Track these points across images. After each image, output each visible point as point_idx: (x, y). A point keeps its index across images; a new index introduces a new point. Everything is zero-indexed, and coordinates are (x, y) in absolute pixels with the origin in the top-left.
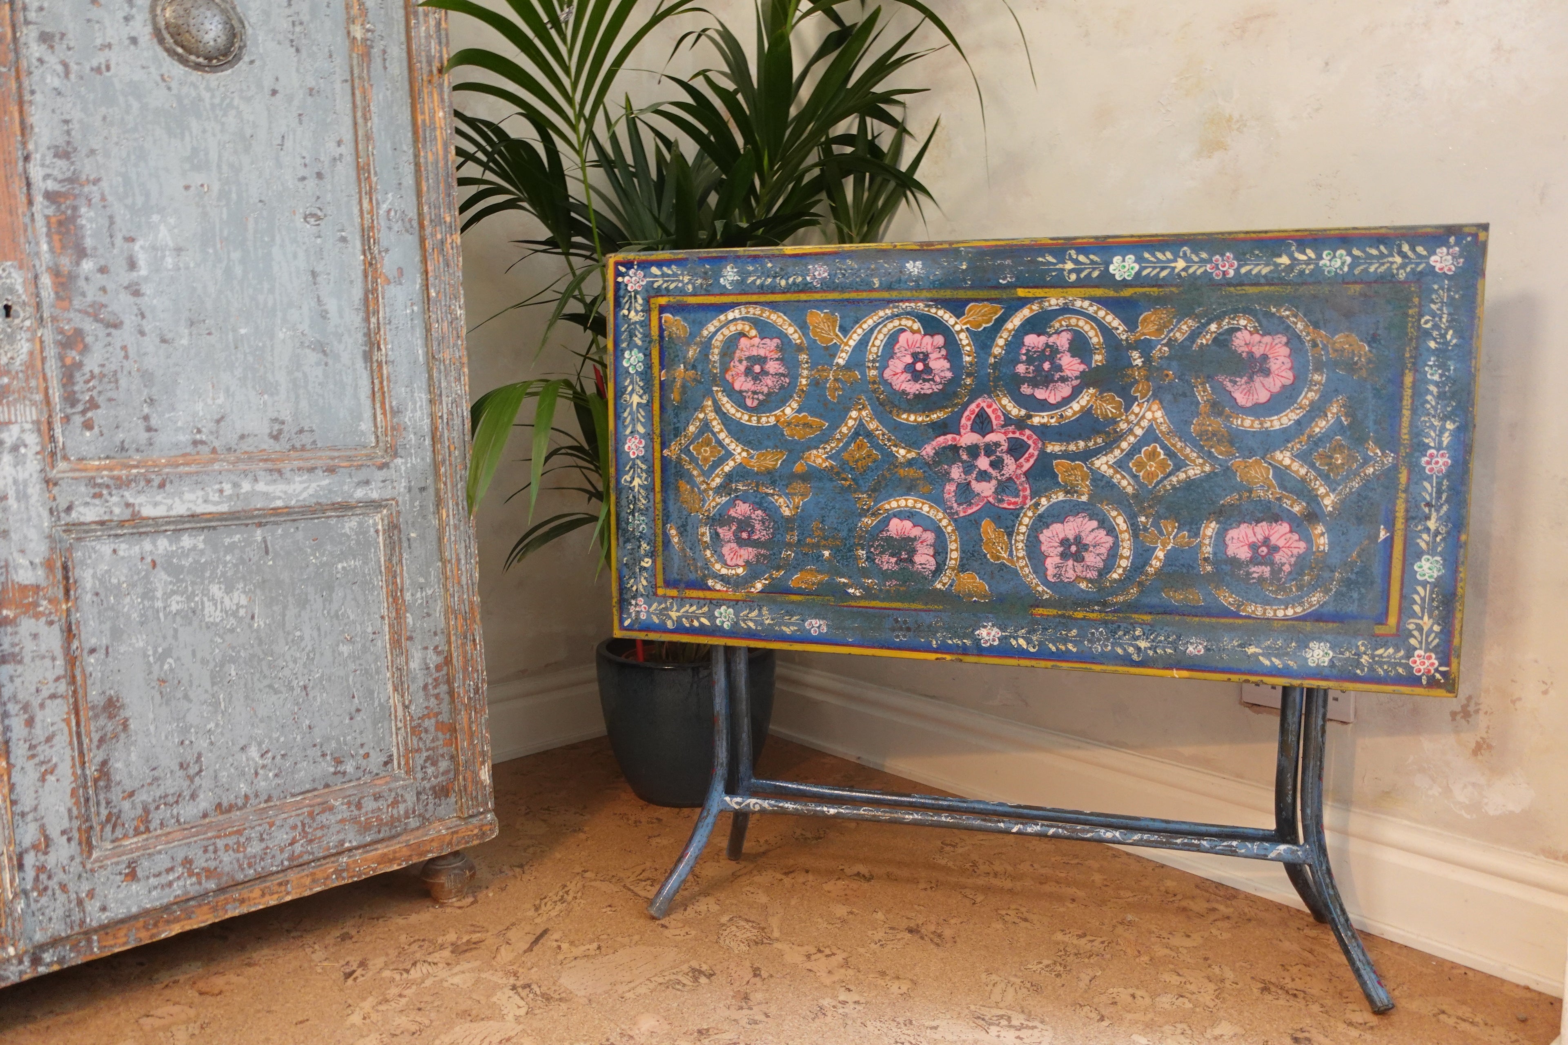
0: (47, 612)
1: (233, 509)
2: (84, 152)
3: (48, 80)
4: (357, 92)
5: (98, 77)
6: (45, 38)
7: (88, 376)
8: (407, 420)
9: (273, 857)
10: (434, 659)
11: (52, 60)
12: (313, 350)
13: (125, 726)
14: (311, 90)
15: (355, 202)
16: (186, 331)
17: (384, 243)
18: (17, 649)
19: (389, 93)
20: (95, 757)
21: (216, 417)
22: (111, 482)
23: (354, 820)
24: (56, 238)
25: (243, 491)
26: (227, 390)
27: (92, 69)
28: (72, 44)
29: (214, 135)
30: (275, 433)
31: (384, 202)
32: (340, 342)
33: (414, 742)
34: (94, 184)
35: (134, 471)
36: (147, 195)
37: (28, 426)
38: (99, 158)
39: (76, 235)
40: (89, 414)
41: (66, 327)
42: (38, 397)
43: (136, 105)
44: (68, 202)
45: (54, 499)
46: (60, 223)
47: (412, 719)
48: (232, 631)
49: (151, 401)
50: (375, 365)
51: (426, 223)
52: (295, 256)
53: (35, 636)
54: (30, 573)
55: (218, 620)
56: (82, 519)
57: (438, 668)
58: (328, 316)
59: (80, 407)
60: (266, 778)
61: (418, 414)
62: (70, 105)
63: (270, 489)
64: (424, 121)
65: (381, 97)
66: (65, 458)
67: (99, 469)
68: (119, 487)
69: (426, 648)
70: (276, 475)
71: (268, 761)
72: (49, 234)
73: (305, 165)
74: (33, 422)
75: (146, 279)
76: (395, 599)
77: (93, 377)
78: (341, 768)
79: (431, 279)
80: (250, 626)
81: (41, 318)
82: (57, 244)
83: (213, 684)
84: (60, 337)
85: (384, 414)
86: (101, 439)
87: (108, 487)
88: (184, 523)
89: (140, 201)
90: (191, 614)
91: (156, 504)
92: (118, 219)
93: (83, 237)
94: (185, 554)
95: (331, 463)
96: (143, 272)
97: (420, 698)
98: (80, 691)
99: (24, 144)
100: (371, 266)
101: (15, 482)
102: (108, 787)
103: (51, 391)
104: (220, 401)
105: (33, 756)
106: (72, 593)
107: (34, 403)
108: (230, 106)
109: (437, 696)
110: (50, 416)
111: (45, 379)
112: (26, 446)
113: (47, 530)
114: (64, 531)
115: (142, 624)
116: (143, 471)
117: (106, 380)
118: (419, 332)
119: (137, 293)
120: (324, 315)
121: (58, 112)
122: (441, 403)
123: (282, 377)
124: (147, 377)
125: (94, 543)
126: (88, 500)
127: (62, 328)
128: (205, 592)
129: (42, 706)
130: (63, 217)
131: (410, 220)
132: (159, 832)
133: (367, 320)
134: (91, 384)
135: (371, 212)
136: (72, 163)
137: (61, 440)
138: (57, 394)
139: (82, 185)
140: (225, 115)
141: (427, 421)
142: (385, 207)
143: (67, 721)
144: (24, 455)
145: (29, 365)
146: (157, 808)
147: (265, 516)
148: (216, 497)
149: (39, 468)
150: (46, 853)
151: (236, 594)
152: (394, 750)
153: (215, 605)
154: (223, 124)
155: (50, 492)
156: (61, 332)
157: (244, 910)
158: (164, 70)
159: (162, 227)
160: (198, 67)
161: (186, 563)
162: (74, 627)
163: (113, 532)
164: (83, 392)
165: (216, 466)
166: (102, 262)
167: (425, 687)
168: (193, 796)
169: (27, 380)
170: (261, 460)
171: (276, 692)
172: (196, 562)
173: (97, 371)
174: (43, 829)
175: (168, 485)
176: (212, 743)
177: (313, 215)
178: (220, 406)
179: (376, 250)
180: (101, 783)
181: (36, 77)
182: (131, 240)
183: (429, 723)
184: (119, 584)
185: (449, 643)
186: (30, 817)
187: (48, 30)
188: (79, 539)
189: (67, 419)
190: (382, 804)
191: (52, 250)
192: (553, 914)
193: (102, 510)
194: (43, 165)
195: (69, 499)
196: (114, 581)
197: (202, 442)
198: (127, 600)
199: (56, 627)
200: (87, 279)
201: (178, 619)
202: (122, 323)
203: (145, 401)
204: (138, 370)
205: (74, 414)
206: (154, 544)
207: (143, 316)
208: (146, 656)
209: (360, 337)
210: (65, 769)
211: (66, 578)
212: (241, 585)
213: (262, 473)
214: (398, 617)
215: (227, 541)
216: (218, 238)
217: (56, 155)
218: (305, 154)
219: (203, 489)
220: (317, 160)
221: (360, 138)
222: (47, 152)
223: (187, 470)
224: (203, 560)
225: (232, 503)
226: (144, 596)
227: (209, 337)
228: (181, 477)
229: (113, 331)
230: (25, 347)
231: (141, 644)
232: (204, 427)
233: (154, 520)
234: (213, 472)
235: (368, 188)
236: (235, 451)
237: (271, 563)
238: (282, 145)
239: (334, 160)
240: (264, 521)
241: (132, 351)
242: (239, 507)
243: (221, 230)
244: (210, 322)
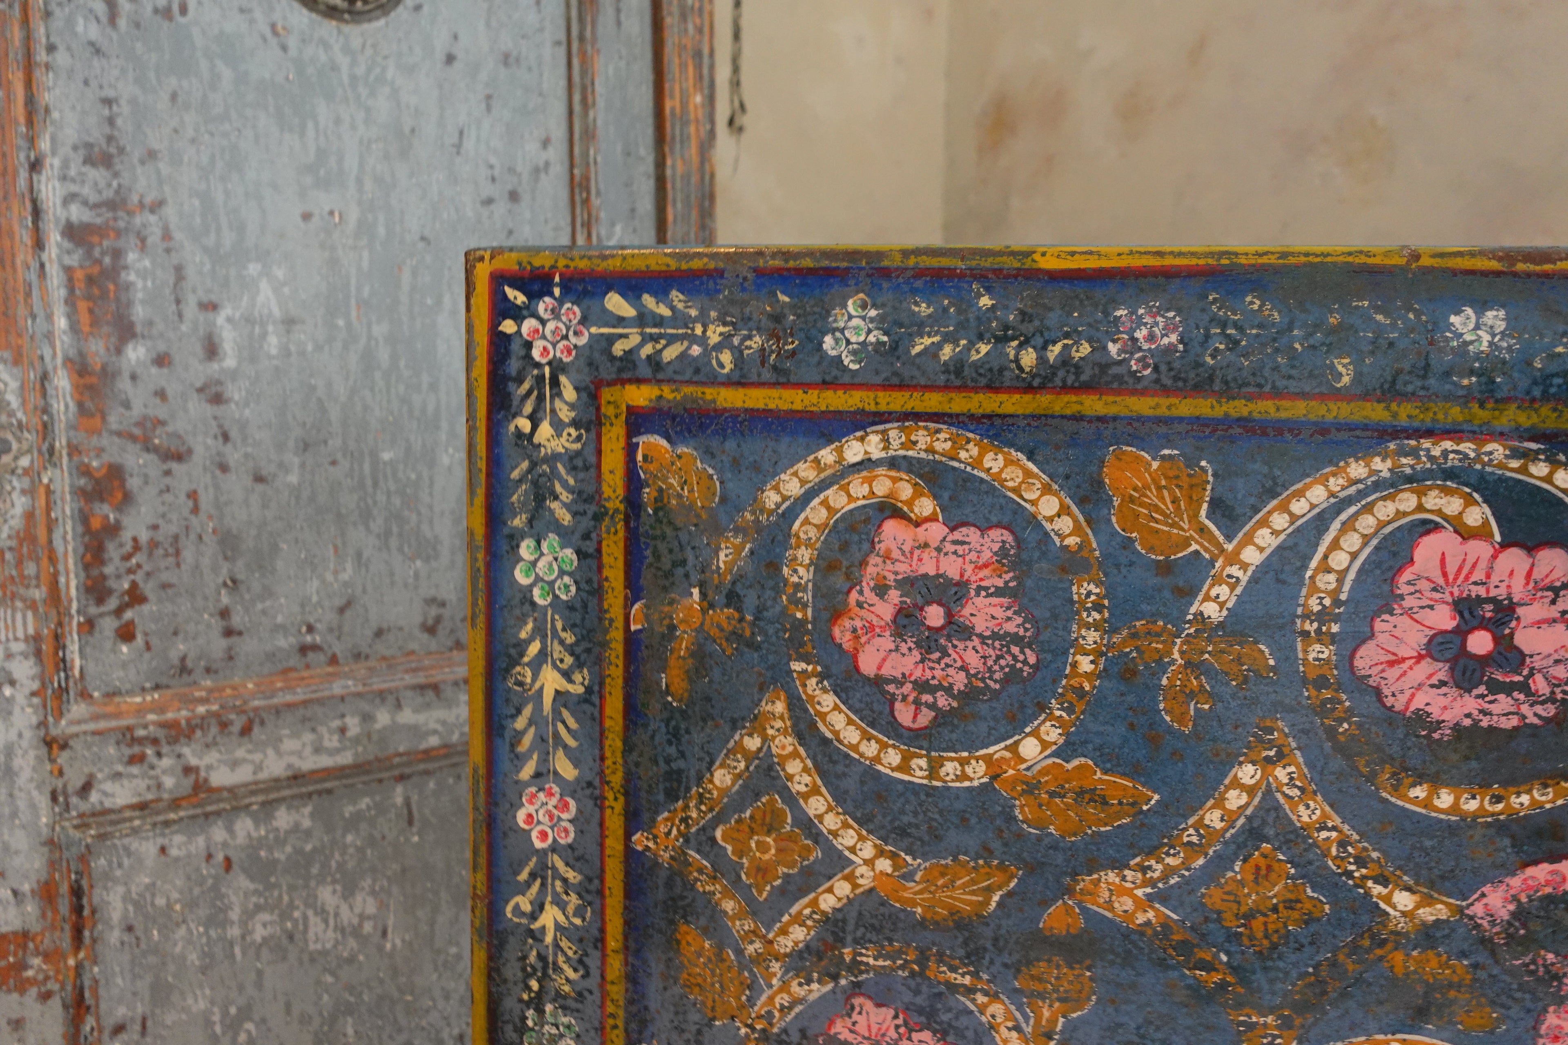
0: (41, 977)
1: (361, 758)
2: (136, 154)
3: (80, 28)
4: (576, 62)
5: (166, 24)
7: (128, 547)
14: (506, 56)
15: (565, 238)
16: (296, 460)
19: (622, 64)
21: (338, 602)
22: (161, 734)
24: (82, 305)
25: (378, 726)
26: (358, 556)
27: (156, 11)
29: (353, 128)
30: (430, 622)
34: (152, 211)
35: (201, 709)
36: (241, 229)
37: (18, 647)
38: (164, 168)
39: (118, 300)
40: (128, 615)
41: (95, 464)
42: (38, 594)
43: (227, 74)
44: (105, 243)
45: (61, 773)
46: (90, 280)
48: (351, 960)
49: (234, 584)
53: (17, 1024)
54: (12, 912)
55: (328, 946)
56: (108, 804)
59: (113, 603)
62: (116, 72)
63: (420, 718)
64: (673, 109)
65: (611, 71)
66: (85, 695)
67: (141, 711)
68: (173, 741)
70: (430, 694)
72: (70, 301)
73: (493, 179)
75: (234, 374)
77: (137, 548)
80: (380, 949)
81: (51, 451)
82: (84, 318)
84: (82, 482)
86: (147, 656)
87: (155, 741)
88: (278, 789)
89: (228, 239)
90: (285, 941)
91: (234, 764)
92: (190, 272)
93: (129, 304)
94: (281, 842)
96: (230, 362)
99: (32, 141)
103: (62, 580)
104: (345, 576)
106: (87, 933)
107: (32, 605)
108: (381, 80)
110: (60, 624)
111: (52, 559)
112: (12, 683)
113: (45, 831)
114: (76, 827)
115: (204, 970)
116: (215, 708)
117: (161, 552)
119: (217, 399)
121: (94, 84)
124: (229, 543)
125: (126, 841)
126: (120, 768)
127: (88, 466)
128: (311, 902)
130: (96, 270)
134: (134, 561)
136: (116, 175)
137: (77, 663)
138: (73, 584)
139: (131, 213)
140: (372, 94)
144: (10, 700)
145: (26, 537)
147: (409, 764)
148: (332, 741)
149: (34, 720)
151: (359, 898)
153: (326, 922)
154: (368, 110)
155: (52, 761)
156: (85, 471)
158: (277, 17)
159: (264, 285)
160: (332, 13)
161: (281, 855)
162: (87, 994)
163: (161, 818)
164: (118, 577)
165: (337, 688)
166: (162, 347)
169: (19, 563)
170: (407, 671)
172: (298, 851)
173: (144, 537)
175: (256, 730)
178: (346, 584)
181: (57, 23)
182: (211, 307)
184: (169, 906)
188: (102, 837)
189: (89, 626)
191: (74, 328)
193: (142, 784)
194: (64, 178)
195: (86, 770)
196: (160, 901)
197: (315, 648)
198: (182, 931)
199: (55, 1001)
200: (134, 377)
201: (265, 953)
202: (190, 451)
203: (225, 584)
204: (214, 531)
205: (101, 615)
206: (230, 830)
207: (226, 437)
208: (208, 1023)
211: (78, 909)
212: (368, 882)
213: (409, 693)
215: (349, 810)
216: (353, 302)
217: (89, 161)
218: (493, 160)
219: (313, 730)
220: (511, 170)
221: (577, 136)
222: (72, 155)
223: (289, 698)
224: (308, 847)
225: (360, 749)
226: (209, 922)
227: (331, 469)
228: (277, 711)
229: (174, 466)
230: (20, 504)
231: (202, 1005)
232: (319, 620)
233: (231, 790)
234: (332, 697)
235: (586, 216)
236: (367, 657)
237: (416, 839)
238: (458, 146)
239: (536, 171)
240: (407, 771)
241: (206, 500)
242: (370, 753)
243: (359, 288)
244: (335, 443)
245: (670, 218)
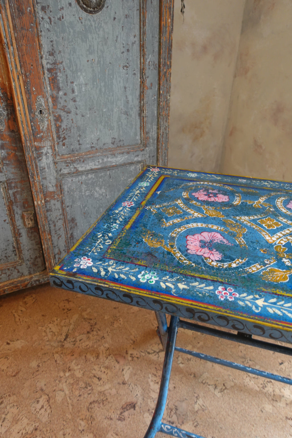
0: (57, 198)
2: (57, 52)
3: (45, 26)
4: (142, 14)
5: (60, 22)
6: (43, 9)
7: (63, 130)
8: (150, 135)
11: (46, 17)
12: (124, 114)
13: (76, 224)
14: (126, 15)
15: (139, 59)
16: (89, 112)
17: (147, 75)
18: (51, 208)
19: (152, 13)
20: (70, 232)
21: (97, 138)
22: (71, 162)
24: (52, 85)
25: (105, 161)
26: (100, 130)
27: (58, 19)
28: (51, 10)
29: (96, 39)
30: (113, 142)
31: (148, 59)
32: (132, 111)
34: (61, 64)
35: (76, 158)
36: (76, 65)
37: (49, 147)
38: (62, 54)
39: (57, 83)
40: (64, 141)
42: (51, 138)
43: (72, 31)
44: (54, 72)
45: (57, 168)
46: (52, 79)
48: (101, 199)
49: (80, 136)
50: (142, 118)
51: (161, 66)
52: (120, 82)
53: (54, 204)
54: (52, 188)
55: (98, 197)
56: (64, 173)
59: (61, 139)
61: (153, 133)
62: (52, 35)
63: (112, 160)
64: (163, 24)
65: (149, 16)
66: (59, 155)
67: (67, 158)
68: (73, 163)
70: (113, 156)
72: (50, 84)
73: (124, 47)
74: (50, 146)
75: (77, 96)
77: (64, 130)
79: (161, 87)
80: (106, 198)
81: (50, 113)
82: (52, 87)
83: (97, 213)
84: (55, 118)
85: (144, 134)
86: (67, 148)
87: (70, 163)
88: (89, 171)
89: (74, 68)
90: (91, 195)
91: (82, 167)
92: (68, 76)
93: (59, 84)
94: (90, 180)
95: (128, 150)
96: (76, 94)
98: (66, 217)
99: (40, 52)
100: (142, 83)
101: (47, 164)
102: (73, 239)
103: (54, 136)
104: (98, 134)
105: (56, 233)
106: (62, 192)
107: (50, 140)
108: (101, 27)
110: (54, 143)
111: (52, 132)
112: (49, 153)
113: (55, 176)
114: (60, 176)
115: (79, 199)
116: (78, 157)
117: (68, 130)
118: (156, 105)
119: (75, 101)
120: (128, 102)
121: (49, 38)
122: (161, 129)
123: (115, 124)
124: (79, 128)
125: (67, 178)
126: (65, 167)
128: (95, 189)
129: (57, 221)
130: (53, 77)
131: (156, 65)
133: (140, 102)
134: (64, 132)
136: (54, 57)
137: (57, 150)
139: (57, 65)
140: (99, 31)
141: (156, 135)
142: (148, 60)
143: (63, 225)
144: (49, 156)
145: (48, 129)
147: (110, 168)
148: (97, 164)
149: (52, 159)
150: (60, 255)
151: (102, 189)
153: (97, 193)
154: (98, 35)
155: (55, 166)
156: (55, 116)
158: (80, 16)
159: (81, 77)
160: (91, 12)
161: (90, 182)
162: (63, 201)
163: (71, 175)
164: (62, 135)
165: (98, 154)
166: (65, 92)
169: (47, 133)
170: (109, 151)
172: (92, 181)
173: (65, 128)
174: (59, 249)
175: (85, 161)
177: (126, 66)
178: (98, 135)
179: (144, 77)
180: (71, 238)
181: (42, 25)
182: (72, 83)
184: (74, 189)
186: (56, 247)
187: (44, 5)
188: (63, 178)
189: (58, 143)
191: (51, 89)
193: (68, 170)
194: (46, 59)
195: (60, 167)
196: (72, 188)
197: (93, 147)
198: (76, 193)
199: (59, 202)
200: (61, 98)
201: (88, 197)
202: (71, 111)
203: (78, 136)
204: (76, 126)
205: (60, 141)
206: (82, 177)
207: (77, 108)
208: (80, 207)
209: (138, 108)
210: (63, 236)
211: (61, 188)
212: (103, 187)
213: (110, 155)
215: (100, 175)
216: (97, 78)
217: (50, 55)
218: (124, 43)
219: (94, 161)
220: (128, 44)
221: (142, 33)
222: (47, 54)
223: (90, 156)
224: (94, 181)
226: (80, 192)
227: (95, 113)
228: (88, 158)
229: (68, 114)
230: (46, 123)
231: (79, 204)
232: (94, 142)
233: (82, 171)
234: (97, 156)
235: (143, 54)
236: (102, 149)
237: (111, 180)
238: (116, 40)
239: (133, 43)
241: (74, 120)
242: (103, 166)
243: (98, 76)
244: (95, 108)
245: (162, 52)
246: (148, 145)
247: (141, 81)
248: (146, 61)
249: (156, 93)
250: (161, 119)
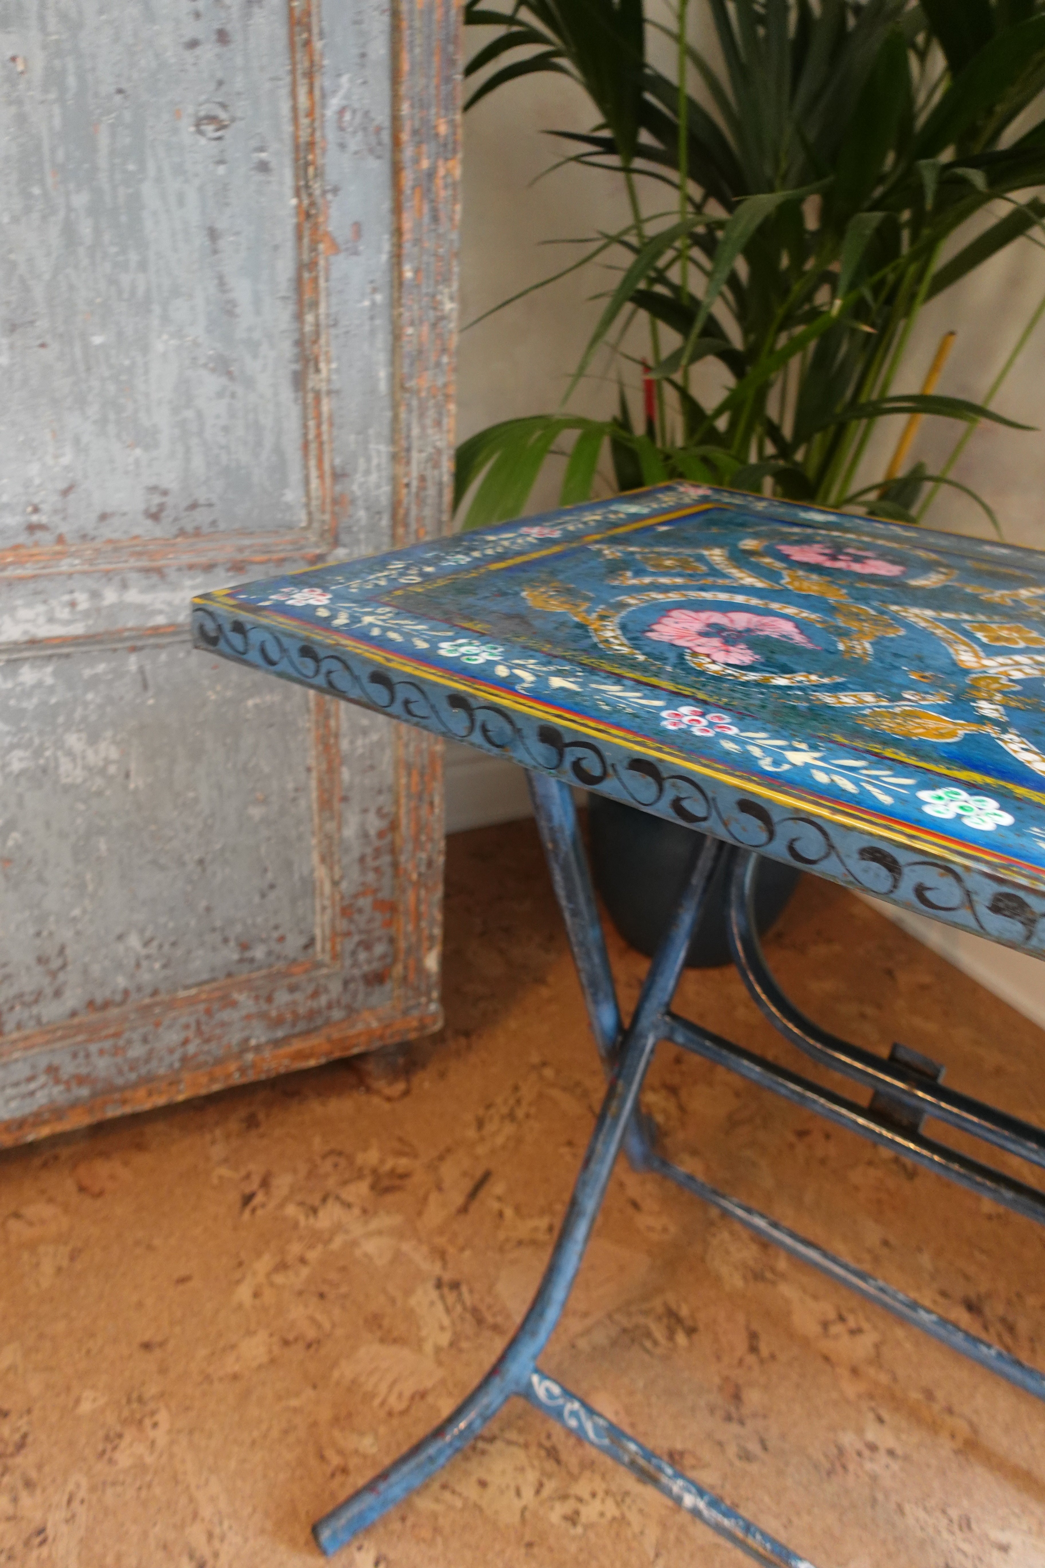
1: (92, 631)
8: (355, 487)
9: (161, 1059)
10: (375, 824)
12: (213, 370)
15: (284, 92)
16: (4, 342)
17: (332, 176)
21: (62, 485)
23: (263, 1016)
25: (106, 602)
26: (77, 440)
30: (154, 510)
31: (334, 92)
32: (255, 356)
33: (343, 925)
47: (342, 898)
48: (99, 794)
50: (310, 397)
51: (405, 136)
52: (181, 202)
55: (79, 780)
57: (381, 835)
58: (238, 310)
60: (151, 970)
61: (373, 478)
63: (146, 598)
69: (365, 811)
70: (155, 578)
71: (153, 949)
76: (327, 747)
78: (248, 954)
79: (408, 247)
80: (125, 787)
83: (77, 861)
85: (321, 477)
88: (20, 651)
90: (40, 774)
94: (27, 693)
95: (240, 557)
97: (355, 873)
100: (308, 217)
104: (66, 460)
109: (377, 870)
118: (382, 339)
120: (229, 310)
122: (408, 463)
123: (162, 419)
128: (59, 744)
131: (378, 130)
132: (15, 1035)
133: (299, 317)
135: (310, 114)
141: (386, 489)
146: (12, 1008)
147: (140, 637)
148: (64, 614)
151: (103, 746)
152: (318, 932)
153: (75, 762)
157: (128, 1110)
165: (65, 565)
167: (362, 859)
168: (58, 994)
170: (132, 554)
171: (163, 868)
172: (44, 703)
176: (78, 933)
177: (212, 119)
178: (67, 468)
179: (317, 191)
183: (365, 902)
185: (397, 802)
190: (298, 996)
192: (500, 1140)
197: (41, 527)
201: (23, 781)
209: (287, 348)
212: (109, 734)
213: (134, 576)
214: (331, 770)
215: (87, 673)
216: (47, 166)
219: (45, 602)
220: (218, 3)
223: (20, 572)
224: (53, 701)
225: (91, 622)
227: (42, 351)
228: (10, 583)
232: (42, 502)
234: (60, 574)
235: (307, 64)
236: (93, 539)
237: (151, 702)
240: (139, 643)
242: (101, 626)
243: (53, 150)
244: (43, 324)
245: (406, 67)
246: (344, 538)
247: (299, 206)
248: (324, 106)
249: (381, 277)
250: (410, 411)
